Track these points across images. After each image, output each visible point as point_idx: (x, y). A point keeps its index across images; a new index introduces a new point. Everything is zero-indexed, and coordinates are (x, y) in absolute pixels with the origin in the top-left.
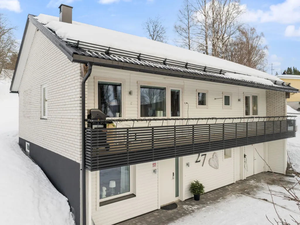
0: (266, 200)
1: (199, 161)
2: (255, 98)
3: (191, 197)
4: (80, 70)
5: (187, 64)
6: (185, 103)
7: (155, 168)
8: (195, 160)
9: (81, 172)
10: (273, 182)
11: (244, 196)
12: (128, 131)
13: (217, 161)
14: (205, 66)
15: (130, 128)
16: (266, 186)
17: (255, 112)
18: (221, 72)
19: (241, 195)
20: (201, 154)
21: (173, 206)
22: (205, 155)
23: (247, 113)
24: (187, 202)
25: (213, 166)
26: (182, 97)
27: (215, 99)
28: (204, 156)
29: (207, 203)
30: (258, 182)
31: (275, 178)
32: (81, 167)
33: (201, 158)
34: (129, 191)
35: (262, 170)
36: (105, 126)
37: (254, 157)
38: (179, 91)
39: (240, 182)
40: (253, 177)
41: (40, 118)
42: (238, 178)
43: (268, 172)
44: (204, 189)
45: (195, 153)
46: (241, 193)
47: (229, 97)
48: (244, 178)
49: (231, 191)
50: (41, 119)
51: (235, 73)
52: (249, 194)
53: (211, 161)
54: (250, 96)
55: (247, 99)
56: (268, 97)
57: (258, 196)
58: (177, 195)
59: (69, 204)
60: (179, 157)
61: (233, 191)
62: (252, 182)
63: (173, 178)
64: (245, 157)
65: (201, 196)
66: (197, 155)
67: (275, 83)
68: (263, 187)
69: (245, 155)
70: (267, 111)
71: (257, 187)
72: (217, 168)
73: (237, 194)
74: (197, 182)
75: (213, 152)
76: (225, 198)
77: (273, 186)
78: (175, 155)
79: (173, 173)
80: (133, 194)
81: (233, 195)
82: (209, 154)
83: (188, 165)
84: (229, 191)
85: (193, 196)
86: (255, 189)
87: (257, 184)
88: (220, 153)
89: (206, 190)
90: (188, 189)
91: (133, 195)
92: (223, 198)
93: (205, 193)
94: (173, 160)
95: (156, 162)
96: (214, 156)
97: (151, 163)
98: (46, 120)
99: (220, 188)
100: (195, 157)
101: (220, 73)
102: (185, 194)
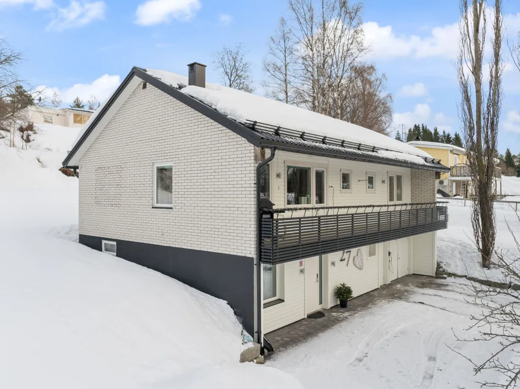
0: (423, 303)
1: (344, 260)
2: (399, 178)
3: (335, 305)
4: (254, 153)
5: (343, 142)
6: (329, 186)
7: (302, 267)
8: (340, 258)
9: (255, 267)
10: (423, 285)
11: (396, 301)
12: (300, 221)
13: (362, 260)
14: (359, 143)
15: (302, 218)
16: (416, 289)
17: (399, 198)
18: (374, 149)
19: (391, 299)
20: (346, 251)
21: (318, 315)
22: (350, 251)
23: (391, 199)
24: (333, 310)
25: (358, 266)
26: (326, 180)
27: (359, 181)
28: (348, 253)
29: (357, 310)
30: (405, 286)
31: (425, 281)
32: (255, 262)
33: (346, 256)
34: (276, 296)
35: (406, 273)
36: (272, 217)
37: (398, 256)
38: (323, 171)
39: (384, 287)
40: (397, 281)
41: (151, 207)
42: (381, 283)
43: (413, 274)
44: (353, 293)
45: (340, 250)
46: (392, 298)
47: (372, 177)
48: (389, 282)
49: (378, 296)
50: (153, 208)
51: (387, 150)
52: (401, 298)
53: (356, 259)
54: (394, 176)
55: (391, 179)
56: (413, 177)
57: (411, 299)
58: (321, 303)
59: (232, 307)
60: (323, 255)
61: (381, 297)
62: (399, 286)
63: (317, 281)
64: (389, 255)
65: (348, 303)
66: (342, 252)
67: (426, 159)
68: (414, 290)
69: (389, 253)
70: (412, 196)
71: (406, 291)
72: (360, 268)
73: (387, 300)
74: (343, 285)
75: (357, 248)
76: (375, 304)
77: (425, 289)
78: (338, 248)
79: (317, 275)
80: (279, 299)
81: (383, 301)
82: (354, 251)
83: (333, 264)
84: (375, 297)
85: (339, 303)
86: (406, 294)
87: (406, 288)
88: (365, 249)
89: (355, 294)
90: (333, 294)
91: (281, 301)
92: (373, 304)
93: (355, 298)
94: (317, 258)
95: (303, 260)
96: (359, 253)
97: (298, 261)
98: (171, 210)
99: (364, 294)
100: (339, 254)
101: (373, 151)
102: (330, 301)
